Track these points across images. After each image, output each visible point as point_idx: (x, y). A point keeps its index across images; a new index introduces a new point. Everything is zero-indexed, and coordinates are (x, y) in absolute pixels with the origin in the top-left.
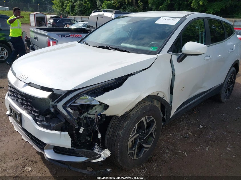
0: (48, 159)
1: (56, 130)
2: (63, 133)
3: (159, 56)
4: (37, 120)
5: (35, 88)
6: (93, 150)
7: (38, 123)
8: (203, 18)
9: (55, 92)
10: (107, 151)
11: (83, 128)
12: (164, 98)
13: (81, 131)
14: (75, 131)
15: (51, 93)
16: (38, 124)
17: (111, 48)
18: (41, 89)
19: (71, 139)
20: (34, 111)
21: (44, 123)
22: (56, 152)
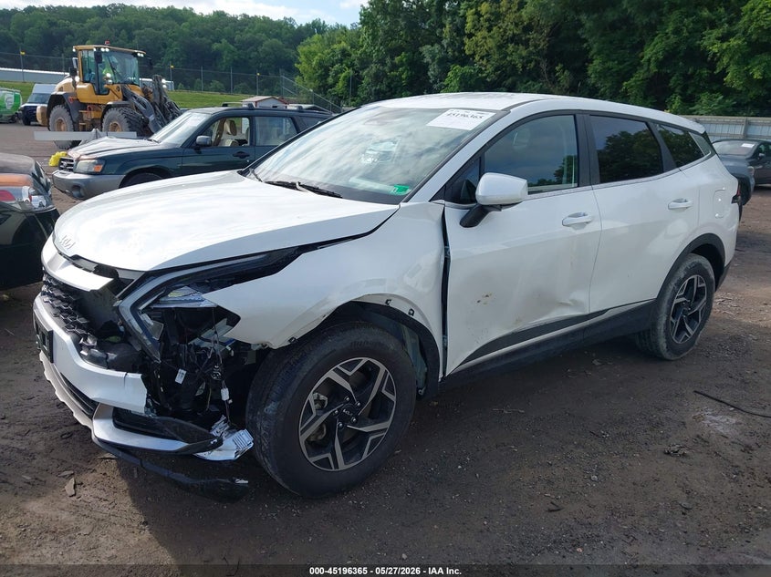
0: (100, 440)
1: (117, 370)
2: (130, 375)
3: (404, 208)
4: (81, 345)
5: (85, 270)
6: (210, 429)
7: (82, 352)
8: (574, 112)
9: (121, 275)
10: (244, 436)
11: (185, 372)
12: (413, 315)
13: (179, 379)
14: (158, 373)
15: (109, 280)
16: (82, 356)
17: (303, 186)
18: (95, 272)
19: (145, 391)
20: (80, 326)
21: (96, 352)
22: (117, 426)
